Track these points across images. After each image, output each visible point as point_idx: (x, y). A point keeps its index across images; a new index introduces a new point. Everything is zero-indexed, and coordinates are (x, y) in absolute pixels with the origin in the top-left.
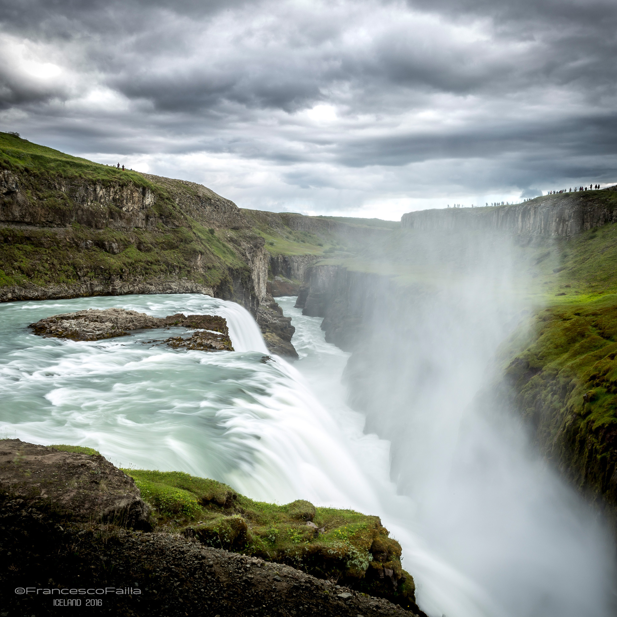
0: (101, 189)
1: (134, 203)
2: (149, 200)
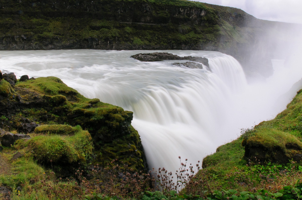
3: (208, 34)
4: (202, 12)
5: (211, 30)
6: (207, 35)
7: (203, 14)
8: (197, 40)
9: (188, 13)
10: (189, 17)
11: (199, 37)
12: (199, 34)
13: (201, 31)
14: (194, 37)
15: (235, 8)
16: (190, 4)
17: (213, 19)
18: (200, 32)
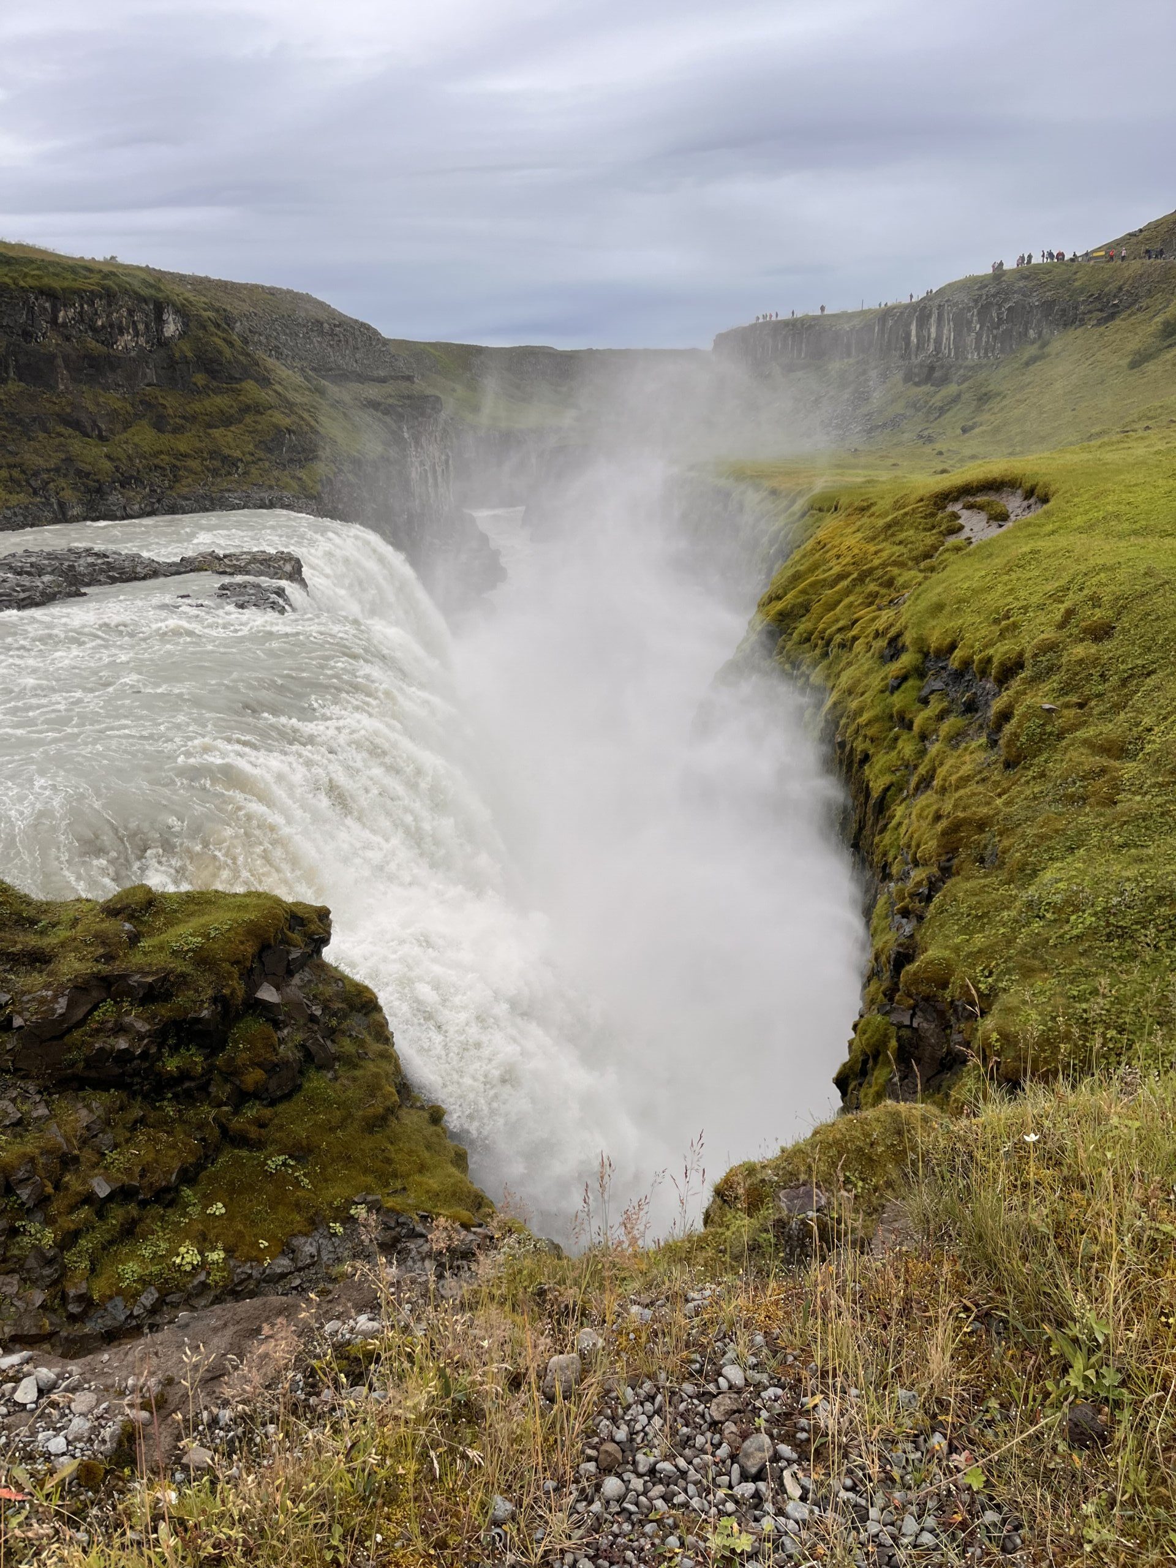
1: (137, 335)
3: (217, 427)
4: (165, 317)
5: (232, 406)
6: (216, 433)
7: (171, 328)
8: (178, 463)
9: (100, 323)
10: (109, 343)
11: (183, 447)
12: (177, 430)
13: (184, 417)
14: (162, 452)
15: (289, 292)
16: (95, 278)
17: (227, 351)
18: (177, 420)
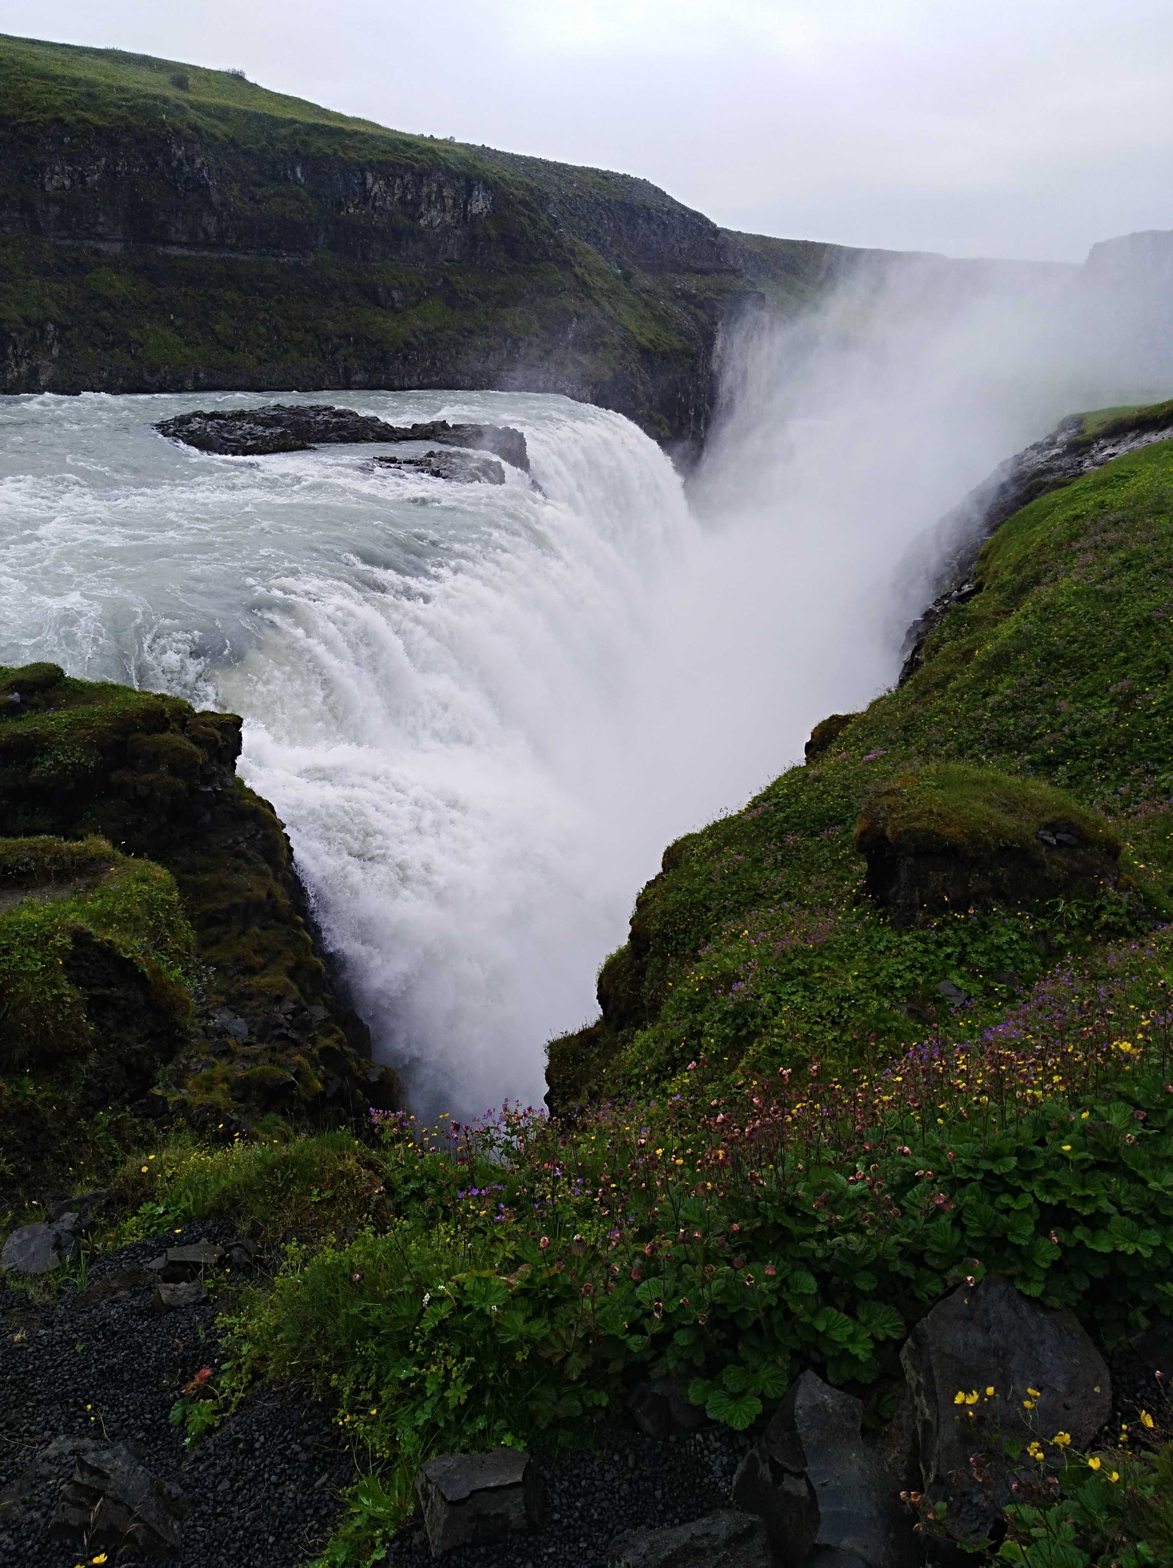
0: (375, 180)
1: (444, 210)
2: (479, 205)
3: (507, 306)
4: (475, 194)
5: (524, 287)
8: (461, 338)
9: (409, 197)
10: (416, 220)
11: (468, 324)
12: (468, 307)
13: (477, 294)
14: (447, 327)
16: (412, 152)
17: (531, 232)
18: (471, 296)
